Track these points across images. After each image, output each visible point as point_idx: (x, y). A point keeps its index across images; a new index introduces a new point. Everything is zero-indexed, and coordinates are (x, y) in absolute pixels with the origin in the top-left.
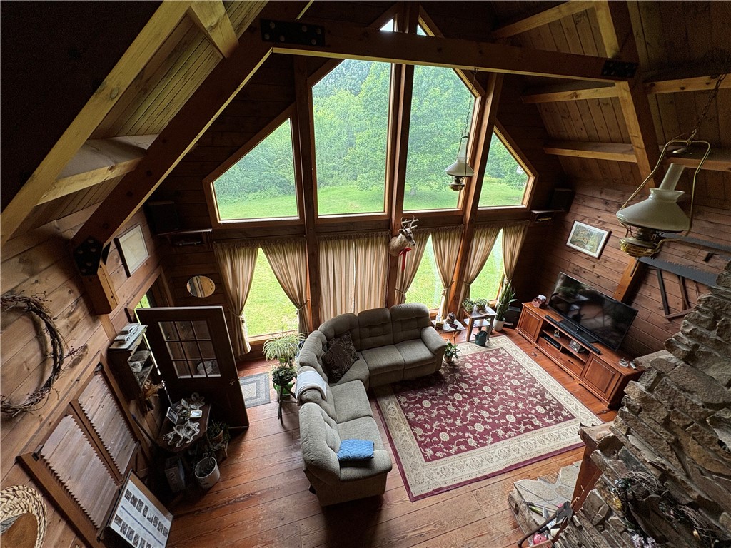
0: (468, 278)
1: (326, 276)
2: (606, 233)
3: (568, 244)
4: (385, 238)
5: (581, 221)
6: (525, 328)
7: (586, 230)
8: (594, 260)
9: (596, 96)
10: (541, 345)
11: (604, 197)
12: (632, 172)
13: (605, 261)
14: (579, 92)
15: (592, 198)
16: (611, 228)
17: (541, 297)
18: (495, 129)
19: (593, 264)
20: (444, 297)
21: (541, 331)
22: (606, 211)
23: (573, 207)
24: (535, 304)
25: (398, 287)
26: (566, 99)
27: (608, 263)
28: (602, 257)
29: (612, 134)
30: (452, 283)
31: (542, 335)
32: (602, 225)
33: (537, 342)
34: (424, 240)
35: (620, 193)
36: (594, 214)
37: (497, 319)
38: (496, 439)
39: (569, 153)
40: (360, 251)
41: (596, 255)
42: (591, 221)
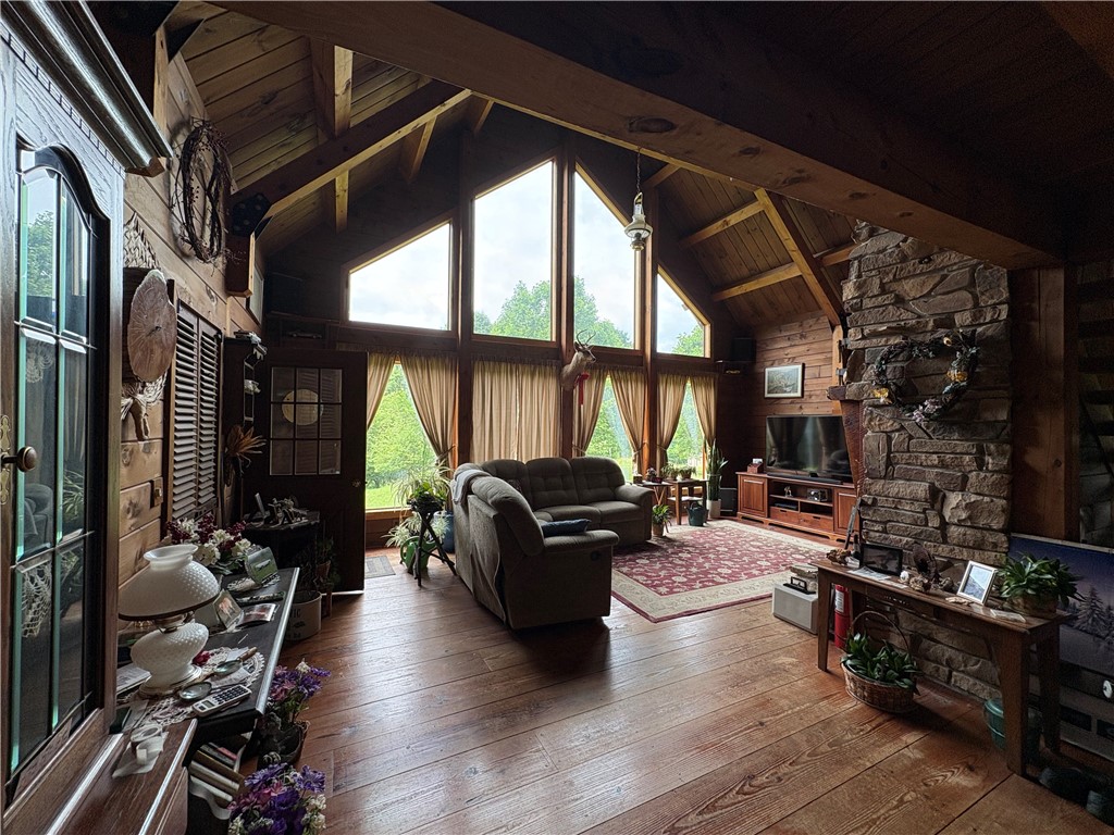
0: (661, 439)
1: (480, 411)
2: (800, 367)
3: (767, 395)
4: (554, 368)
5: (772, 365)
6: (749, 508)
7: (779, 372)
8: (798, 401)
9: (744, 217)
10: (775, 518)
11: (784, 334)
12: (800, 297)
13: (810, 396)
14: (728, 219)
15: (774, 340)
16: (803, 361)
17: (755, 461)
18: (660, 269)
19: (799, 406)
20: (636, 465)
21: (769, 497)
22: (791, 346)
23: (759, 355)
24: (752, 471)
25: (575, 442)
26: (720, 230)
27: (813, 398)
28: (806, 393)
29: (770, 259)
30: (643, 444)
31: (772, 502)
32: (793, 360)
33: (769, 517)
34: (601, 379)
35: (798, 324)
36: (781, 354)
37: (710, 499)
38: (751, 576)
39: (736, 291)
40: (526, 382)
41: (799, 394)
42: (781, 362)
